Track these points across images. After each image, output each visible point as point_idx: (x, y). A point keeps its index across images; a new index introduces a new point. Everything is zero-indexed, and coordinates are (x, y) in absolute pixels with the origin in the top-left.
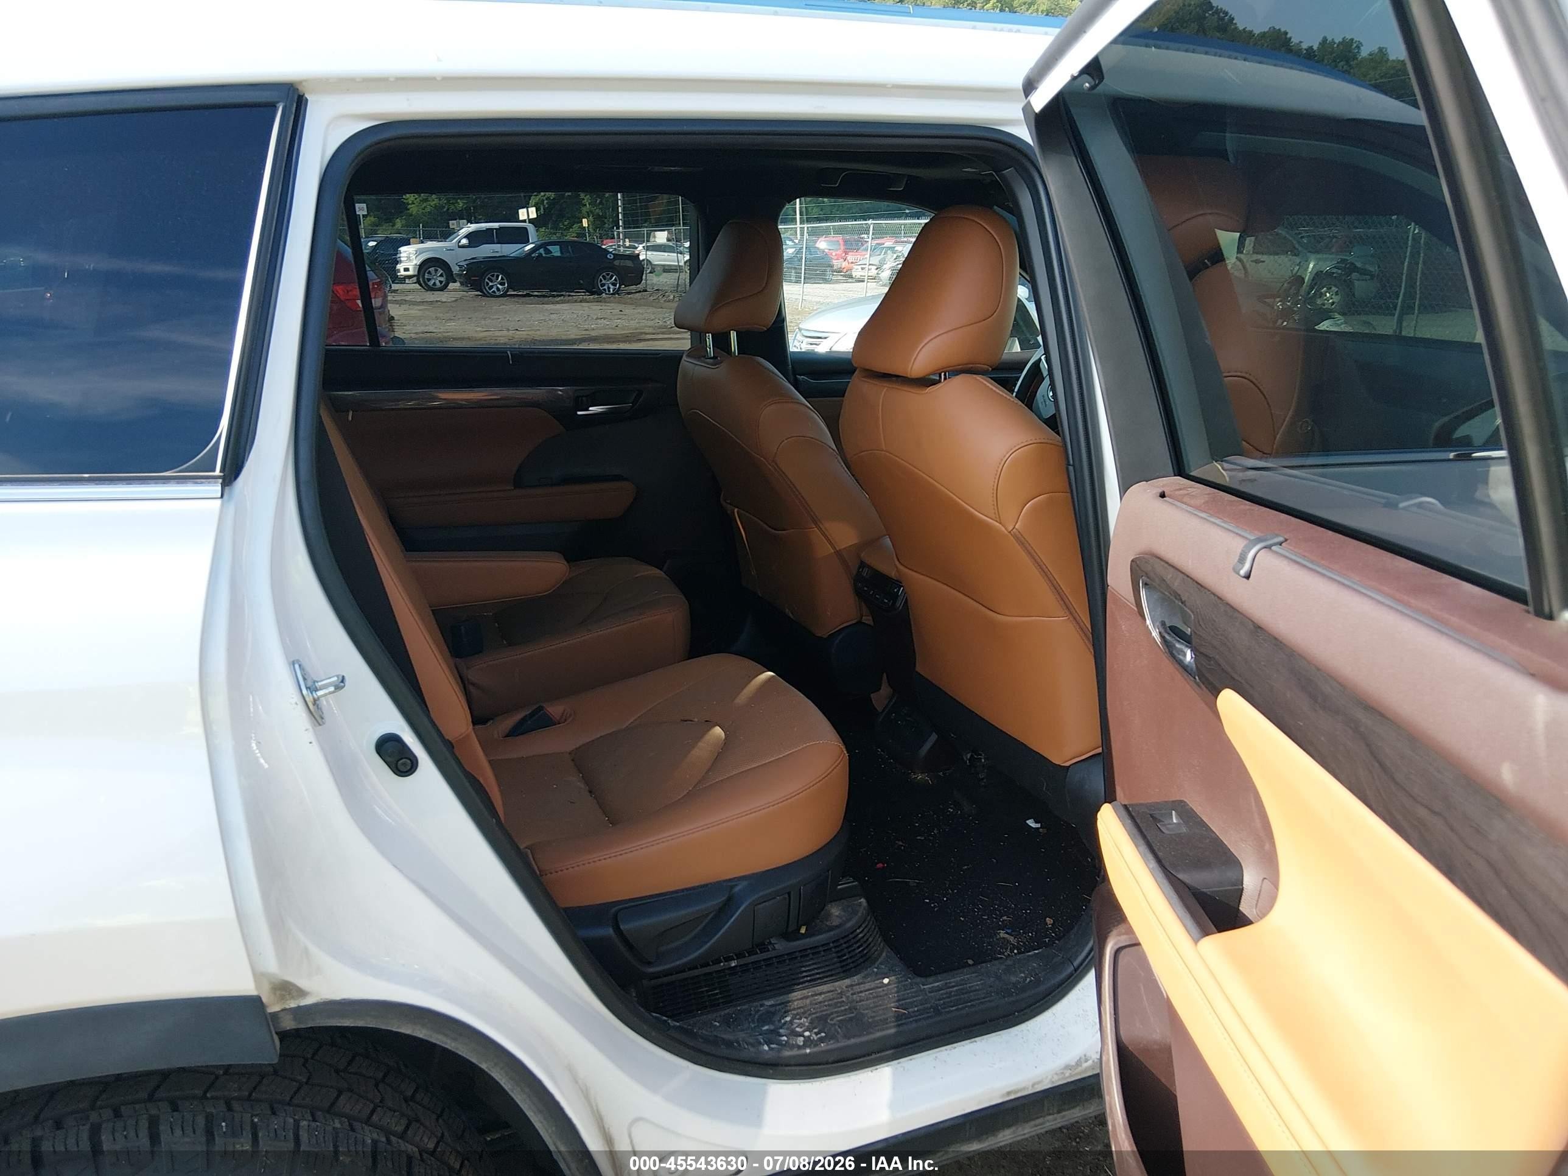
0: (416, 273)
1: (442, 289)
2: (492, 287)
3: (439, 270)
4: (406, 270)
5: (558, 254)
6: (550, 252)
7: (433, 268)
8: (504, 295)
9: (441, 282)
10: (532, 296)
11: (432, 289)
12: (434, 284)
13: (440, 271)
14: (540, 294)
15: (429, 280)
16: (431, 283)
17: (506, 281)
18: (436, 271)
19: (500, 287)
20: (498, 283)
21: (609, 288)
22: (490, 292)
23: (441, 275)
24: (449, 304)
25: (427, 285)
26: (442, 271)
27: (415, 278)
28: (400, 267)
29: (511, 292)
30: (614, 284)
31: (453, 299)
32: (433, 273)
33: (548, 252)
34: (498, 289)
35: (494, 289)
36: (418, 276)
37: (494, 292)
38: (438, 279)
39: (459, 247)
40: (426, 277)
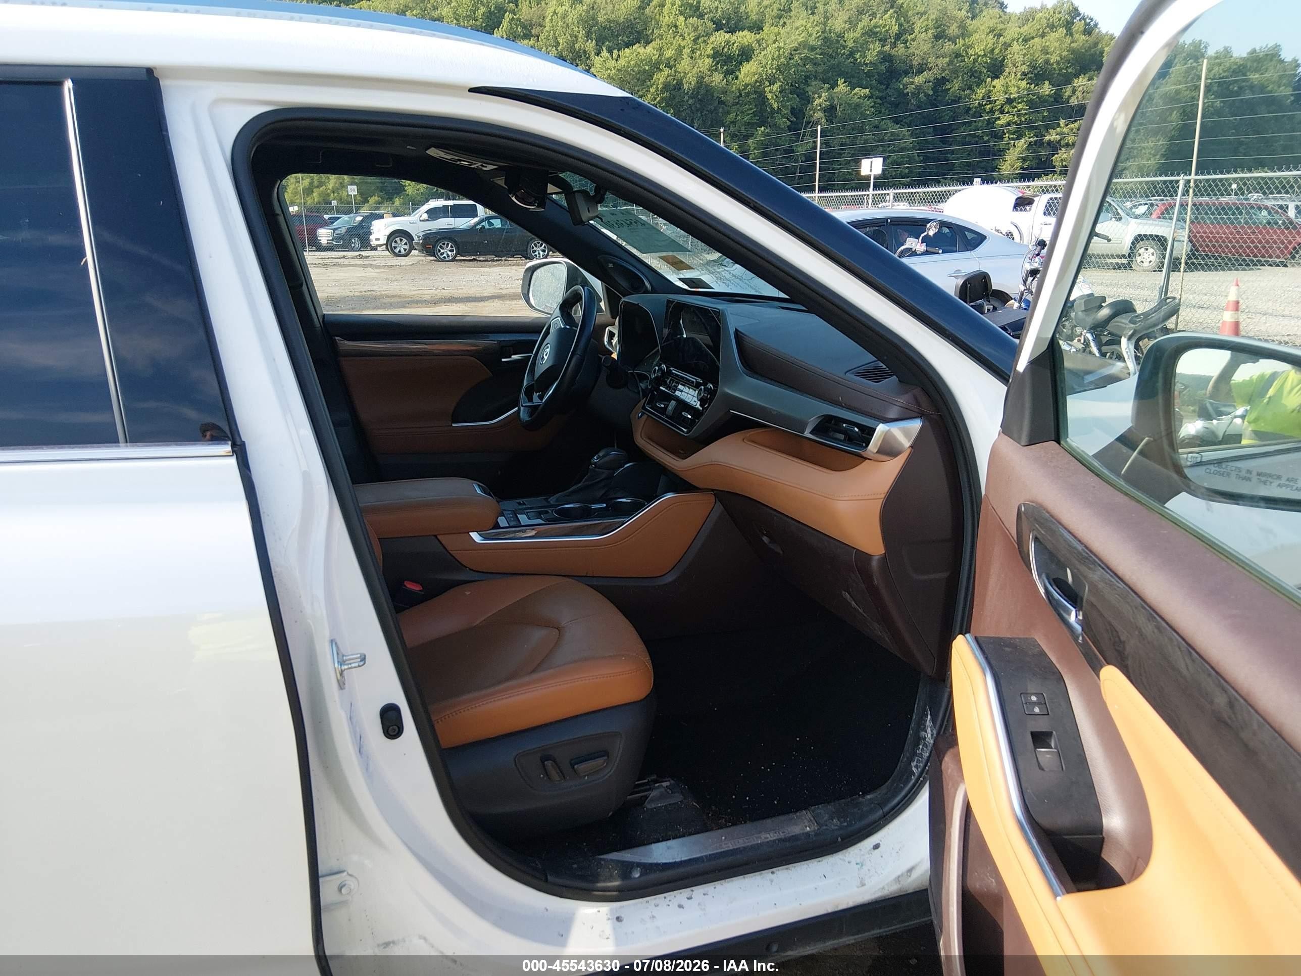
0: (385, 242)
1: (406, 255)
2: (442, 254)
3: (404, 239)
4: (377, 239)
5: (500, 226)
6: (492, 224)
7: (399, 238)
8: (453, 260)
9: (405, 250)
10: (478, 260)
11: (398, 255)
12: (400, 251)
13: (405, 241)
14: (484, 259)
15: (395, 248)
16: (397, 251)
17: (454, 248)
18: (401, 240)
19: (450, 253)
20: (447, 251)
21: (539, 254)
22: (442, 257)
23: (406, 244)
24: (407, 268)
25: (394, 253)
26: (406, 241)
27: (384, 246)
28: (372, 237)
29: (459, 258)
30: (544, 251)
31: (411, 263)
32: (399, 242)
33: (491, 224)
34: (448, 256)
35: (445, 255)
36: (387, 245)
37: (445, 257)
38: (402, 246)
39: (420, 221)
40: (393, 245)
